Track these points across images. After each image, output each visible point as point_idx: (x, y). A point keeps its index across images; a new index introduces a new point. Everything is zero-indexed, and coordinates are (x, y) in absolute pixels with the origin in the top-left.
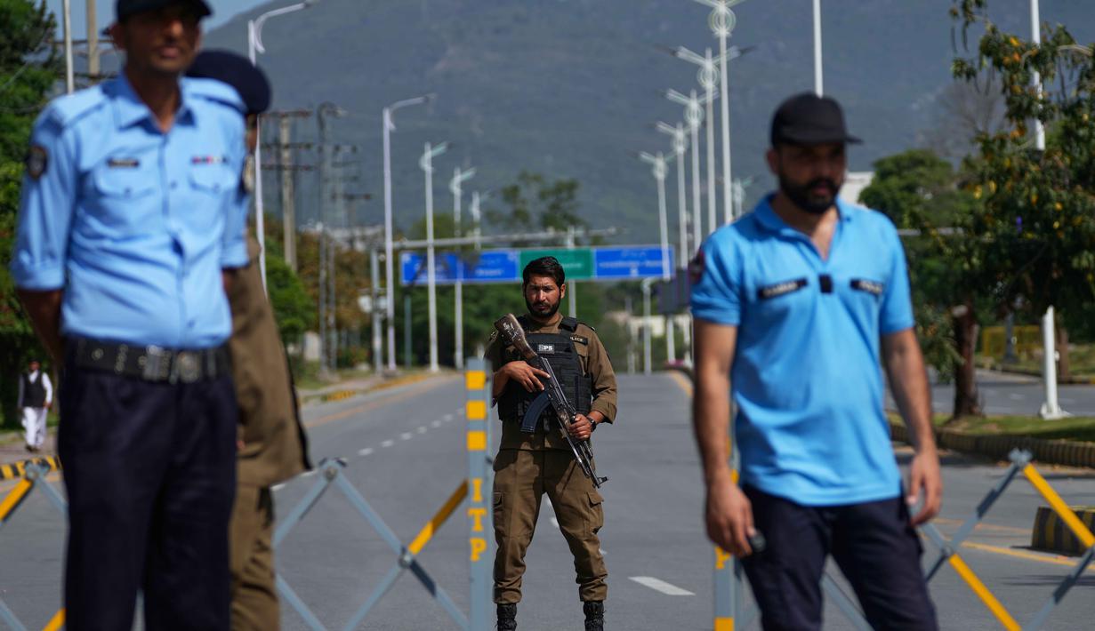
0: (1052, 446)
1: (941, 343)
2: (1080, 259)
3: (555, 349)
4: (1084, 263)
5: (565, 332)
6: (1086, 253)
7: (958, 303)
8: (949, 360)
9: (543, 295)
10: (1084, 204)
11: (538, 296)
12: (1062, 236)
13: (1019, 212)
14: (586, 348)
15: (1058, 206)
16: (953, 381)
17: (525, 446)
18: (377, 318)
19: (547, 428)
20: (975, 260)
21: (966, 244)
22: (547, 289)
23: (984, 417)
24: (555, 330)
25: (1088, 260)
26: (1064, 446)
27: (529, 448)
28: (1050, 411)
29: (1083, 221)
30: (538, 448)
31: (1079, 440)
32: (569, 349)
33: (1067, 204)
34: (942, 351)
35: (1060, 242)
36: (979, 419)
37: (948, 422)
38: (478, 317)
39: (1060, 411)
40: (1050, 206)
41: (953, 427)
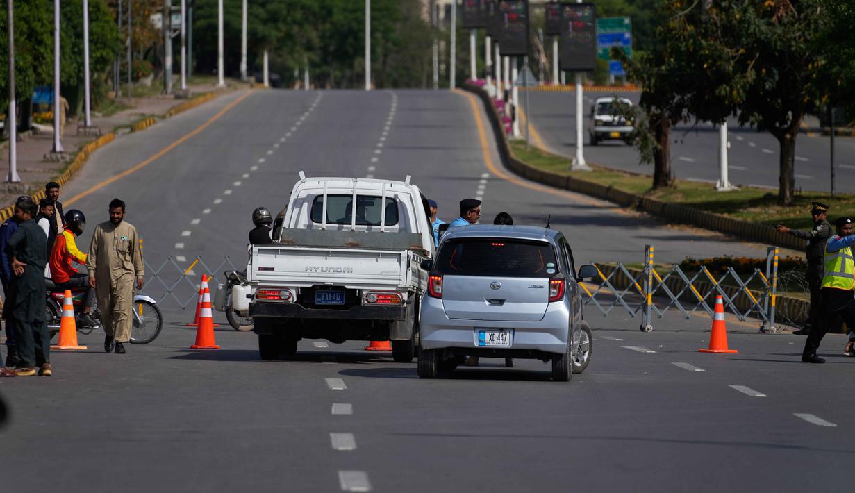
1: (645, 134)
2: (720, 91)
4: (723, 93)
6: (724, 86)
8: (651, 147)
12: (709, 73)
15: (707, 52)
16: (653, 161)
18: (169, 35)
23: (675, 187)
25: (726, 91)
28: (723, 185)
29: (722, 65)
34: (645, 139)
35: (707, 77)
36: (672, 190)
37: (649, 192)
38: (265, 22)
39: (729, 185)
40: (702, 52)
41: (651, 195)
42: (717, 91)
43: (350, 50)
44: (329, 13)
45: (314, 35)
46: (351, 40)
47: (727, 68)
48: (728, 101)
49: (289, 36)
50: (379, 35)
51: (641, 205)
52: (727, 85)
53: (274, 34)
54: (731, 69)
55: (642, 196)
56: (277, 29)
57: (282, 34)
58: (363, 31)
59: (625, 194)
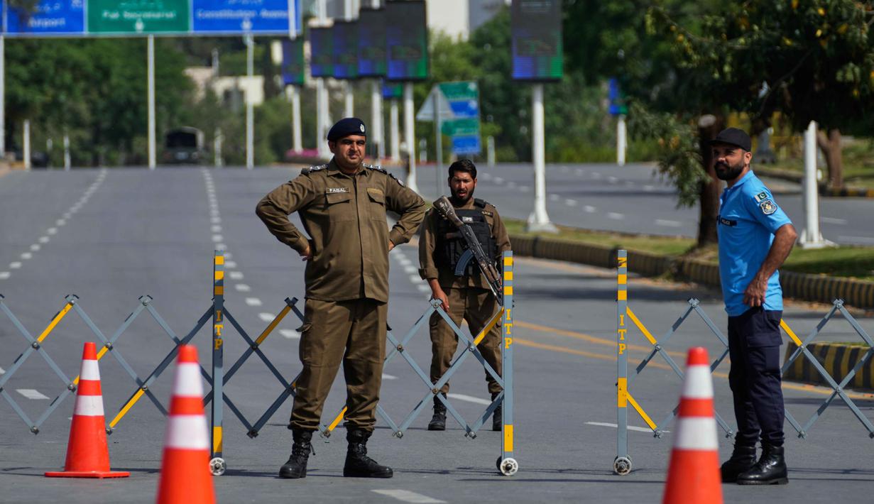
0: (810, 280)
1: (685, 158)
2: (845, 72)
3: (474, 220)
4: (850, 76)
5: (479, 209)
6: (851, 65)
7: (705, 112)
9: (463, 185)
10: (850, 12)
11: (460, 186)
12: (825, 45)
13: (777, 16)
14: (492, 219)
15: (821, 12)
16: (698, 202)
17: (455, 286)
19: (471, 272)
20: (727, 69)
21: (716, 51)
22: (466, 181)
24: (471, 207)
26: (824, 281)
27: (457, 287)
28: (811, 239)
29: (848, 31)
30: (463, 286)
31: (841, 275)
32: (483, 220)
33: (831, 11)
34: (685, 167)
35: (823, 51)
37: (691, 251)
38: (26, 84)
39: (821, 238)
40: (812, 11)
41: (697, 256)
42: (839, 76)
43: (128, 128)
44: (106, 74)
45: (83, 108)
46: (129, 115)
47: (858, 35)
48: (859, 89)
49: (55, 104)
50: (163, 109)
51: (680, 272)
52: (856, 63)
53: (38, 98)
54: (865, 36)
55: (681, 259)
56: (43, 92)
57: (48, 99)
58: (146, 103)
59: (647, 258)
